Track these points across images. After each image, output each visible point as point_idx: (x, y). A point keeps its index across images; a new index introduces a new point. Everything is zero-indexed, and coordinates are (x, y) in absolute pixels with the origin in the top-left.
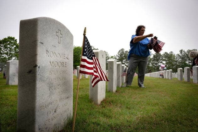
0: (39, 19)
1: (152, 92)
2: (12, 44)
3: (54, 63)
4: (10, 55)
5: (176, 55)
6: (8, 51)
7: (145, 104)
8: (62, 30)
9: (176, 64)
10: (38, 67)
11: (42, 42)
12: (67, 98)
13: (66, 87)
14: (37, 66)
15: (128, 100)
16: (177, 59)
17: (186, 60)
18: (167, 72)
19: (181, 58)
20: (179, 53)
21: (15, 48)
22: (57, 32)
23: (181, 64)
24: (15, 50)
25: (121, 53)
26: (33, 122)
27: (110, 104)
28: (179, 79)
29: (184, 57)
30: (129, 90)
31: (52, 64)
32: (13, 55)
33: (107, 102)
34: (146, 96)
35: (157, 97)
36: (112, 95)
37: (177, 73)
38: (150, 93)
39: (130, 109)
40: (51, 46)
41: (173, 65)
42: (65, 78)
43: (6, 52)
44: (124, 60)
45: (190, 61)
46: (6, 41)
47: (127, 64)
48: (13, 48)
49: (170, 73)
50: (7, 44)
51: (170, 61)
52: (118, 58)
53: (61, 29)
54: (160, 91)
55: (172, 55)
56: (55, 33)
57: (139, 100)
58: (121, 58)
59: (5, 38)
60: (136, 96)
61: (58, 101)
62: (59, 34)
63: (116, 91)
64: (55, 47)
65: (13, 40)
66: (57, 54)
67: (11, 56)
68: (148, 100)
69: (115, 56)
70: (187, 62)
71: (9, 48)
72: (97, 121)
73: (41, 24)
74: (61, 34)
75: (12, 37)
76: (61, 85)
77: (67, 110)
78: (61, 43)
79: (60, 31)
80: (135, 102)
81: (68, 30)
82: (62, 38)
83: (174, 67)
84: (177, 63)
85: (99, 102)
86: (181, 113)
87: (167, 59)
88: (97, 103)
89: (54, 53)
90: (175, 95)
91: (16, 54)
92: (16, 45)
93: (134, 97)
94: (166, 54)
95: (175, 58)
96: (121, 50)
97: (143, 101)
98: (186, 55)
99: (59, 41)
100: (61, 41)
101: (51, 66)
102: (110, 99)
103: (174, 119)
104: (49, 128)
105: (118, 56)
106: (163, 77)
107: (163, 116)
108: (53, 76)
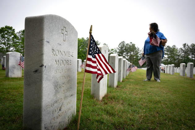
0: (45, 17)
1: (153, 88)
2: (10, 34)
3: (59, 61)
4: (7, 45)
5: (179, 49)
6: (6, 41)
7: (147, 101)
8: (67, 28)
9: (178, 58)
10: (44, 67)
11: (48, 40)
12: (72, 96)
13: (70, 84)
14: (43, 65)
15: (129, 96)
16: (180, 54)
17: (189, 55)
18: (168, 67)
19: (184, 52)
20: (182, 47)
21: (13, 38)
22: (62, 30)
23: (183, 58)
24: (13, 40)
25: (121, 46)
26: (40, 120)
27: (112, 100)
28: (181, 74)
29: (187, 51)
30: (130, 85)
31: (58, 63)
32: (11, 45)
33: (109, 98)
34: (148, 93)
35: (159, 94)
36: (114, 91)
37: (179, 68)
38: (152, 89)
39: (132, 106)
40: (57, 44)
41: (175, 60)
42: (69, 76)
43: (4, 41)
44: (124, 53)
45: (193, 56)
46: (4, 31)
47: (127, 57)
48: (11, 38)
49: (172, 68)
50: (5, 33)
51: (172, 55)
52: (118, 51)
53: (66, 26)
54: (161, 87)
55: (174, 48)
56: (60, 31)
57: (141, 97)
58: (122, 51)
59: (2, 27)
60: (138, 93)
61: (63, 99)
62: (64, 32)
63: (117, 87)
64: (60, 45)
65: (11, 30)
66: (62, 52)
67: (9, 46)
68: (149, 96)
69: (115, 48)
70: (190, 57)
71: (7, 37)
72: (101, 119)
73: (47, 22)
74: (66, 31)
75: (9, 26)
76: (66, 84)
77: (71, 108)
78: (66, 40)
79: (65, 28)
80: (137, 99)
81: (73, 26)
82: (67, 35)
83: (176, 61)
84: (180, 58)
85: (101, 98)
86: (185, 113)
87: (169, 53)
88: (99, 99)
89: (59, 51)
90: (178, 92)
91: (14, 44)
92: (13, 35)
93: (136, 93)
94: (168, 48)
95: (178, 52)
96: (122, 42)
97: (145, 98)
98: (189, 49)
99: (65, 38)
100: (66, 39)
101: (56, 65)
102: (112, 95)
103: (177, 119)
104: (55, 126)
105: (119, 49)
106: (164, 72)
107: (166, 115)
108: (58, 75)
